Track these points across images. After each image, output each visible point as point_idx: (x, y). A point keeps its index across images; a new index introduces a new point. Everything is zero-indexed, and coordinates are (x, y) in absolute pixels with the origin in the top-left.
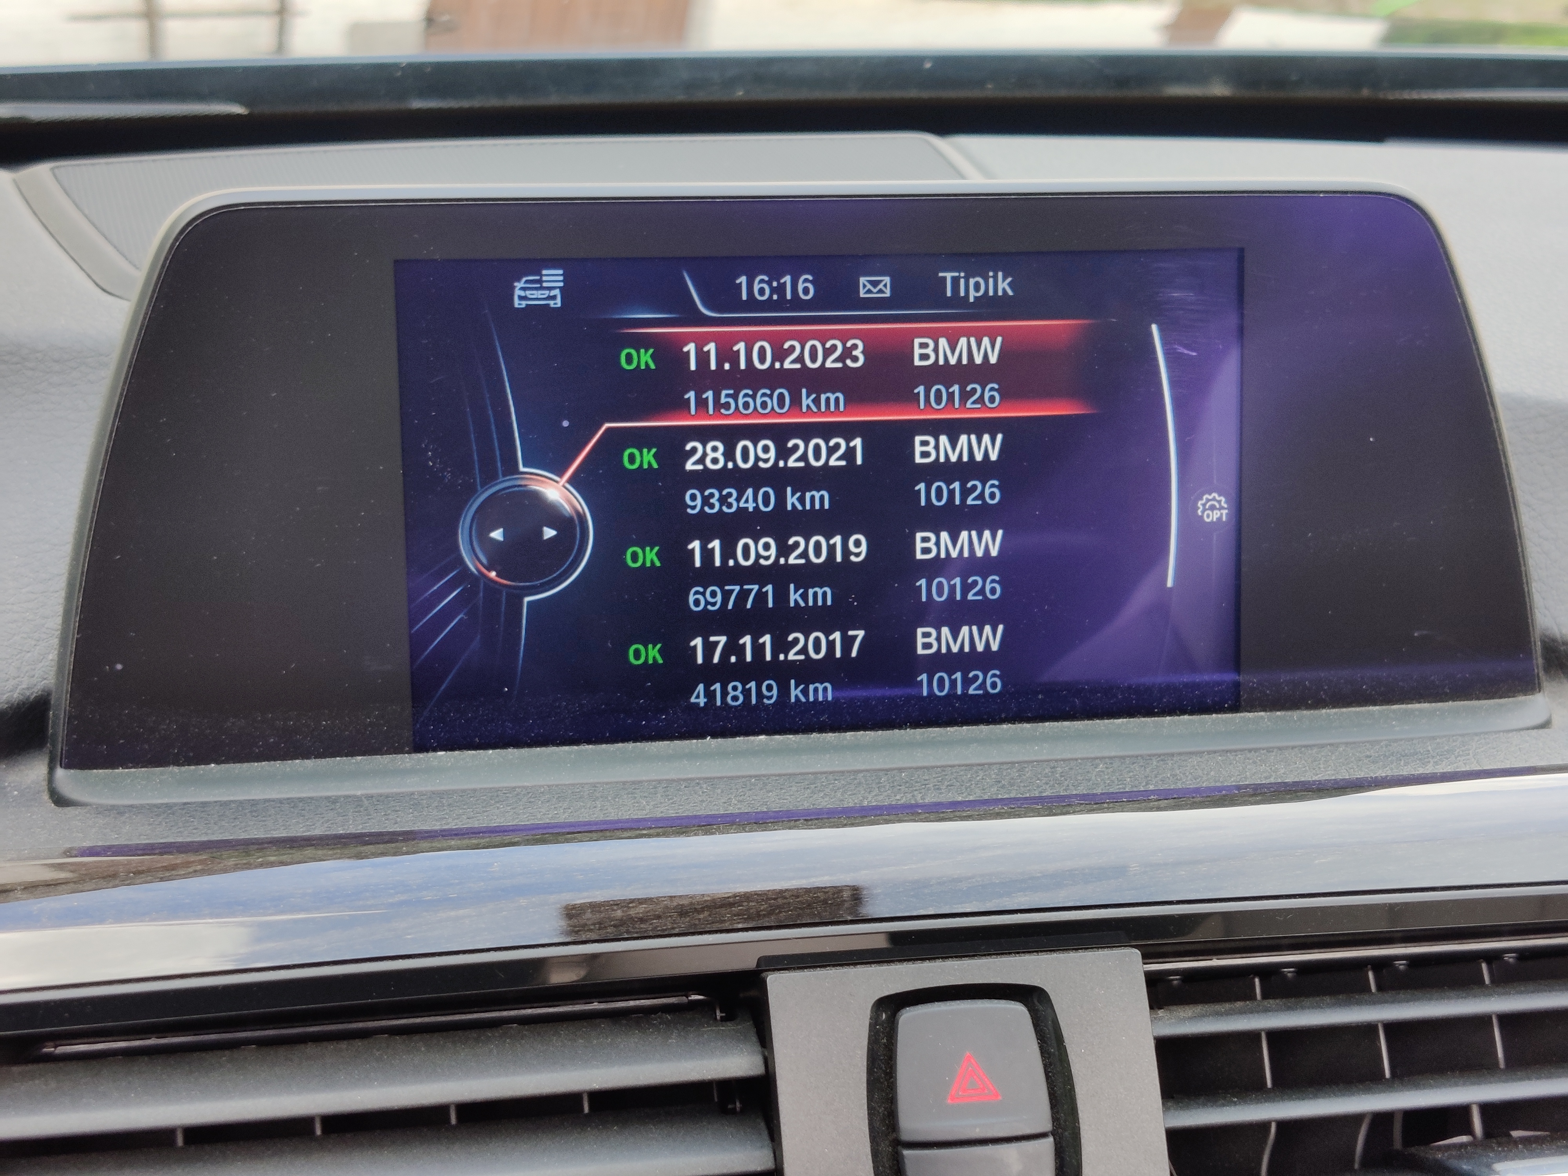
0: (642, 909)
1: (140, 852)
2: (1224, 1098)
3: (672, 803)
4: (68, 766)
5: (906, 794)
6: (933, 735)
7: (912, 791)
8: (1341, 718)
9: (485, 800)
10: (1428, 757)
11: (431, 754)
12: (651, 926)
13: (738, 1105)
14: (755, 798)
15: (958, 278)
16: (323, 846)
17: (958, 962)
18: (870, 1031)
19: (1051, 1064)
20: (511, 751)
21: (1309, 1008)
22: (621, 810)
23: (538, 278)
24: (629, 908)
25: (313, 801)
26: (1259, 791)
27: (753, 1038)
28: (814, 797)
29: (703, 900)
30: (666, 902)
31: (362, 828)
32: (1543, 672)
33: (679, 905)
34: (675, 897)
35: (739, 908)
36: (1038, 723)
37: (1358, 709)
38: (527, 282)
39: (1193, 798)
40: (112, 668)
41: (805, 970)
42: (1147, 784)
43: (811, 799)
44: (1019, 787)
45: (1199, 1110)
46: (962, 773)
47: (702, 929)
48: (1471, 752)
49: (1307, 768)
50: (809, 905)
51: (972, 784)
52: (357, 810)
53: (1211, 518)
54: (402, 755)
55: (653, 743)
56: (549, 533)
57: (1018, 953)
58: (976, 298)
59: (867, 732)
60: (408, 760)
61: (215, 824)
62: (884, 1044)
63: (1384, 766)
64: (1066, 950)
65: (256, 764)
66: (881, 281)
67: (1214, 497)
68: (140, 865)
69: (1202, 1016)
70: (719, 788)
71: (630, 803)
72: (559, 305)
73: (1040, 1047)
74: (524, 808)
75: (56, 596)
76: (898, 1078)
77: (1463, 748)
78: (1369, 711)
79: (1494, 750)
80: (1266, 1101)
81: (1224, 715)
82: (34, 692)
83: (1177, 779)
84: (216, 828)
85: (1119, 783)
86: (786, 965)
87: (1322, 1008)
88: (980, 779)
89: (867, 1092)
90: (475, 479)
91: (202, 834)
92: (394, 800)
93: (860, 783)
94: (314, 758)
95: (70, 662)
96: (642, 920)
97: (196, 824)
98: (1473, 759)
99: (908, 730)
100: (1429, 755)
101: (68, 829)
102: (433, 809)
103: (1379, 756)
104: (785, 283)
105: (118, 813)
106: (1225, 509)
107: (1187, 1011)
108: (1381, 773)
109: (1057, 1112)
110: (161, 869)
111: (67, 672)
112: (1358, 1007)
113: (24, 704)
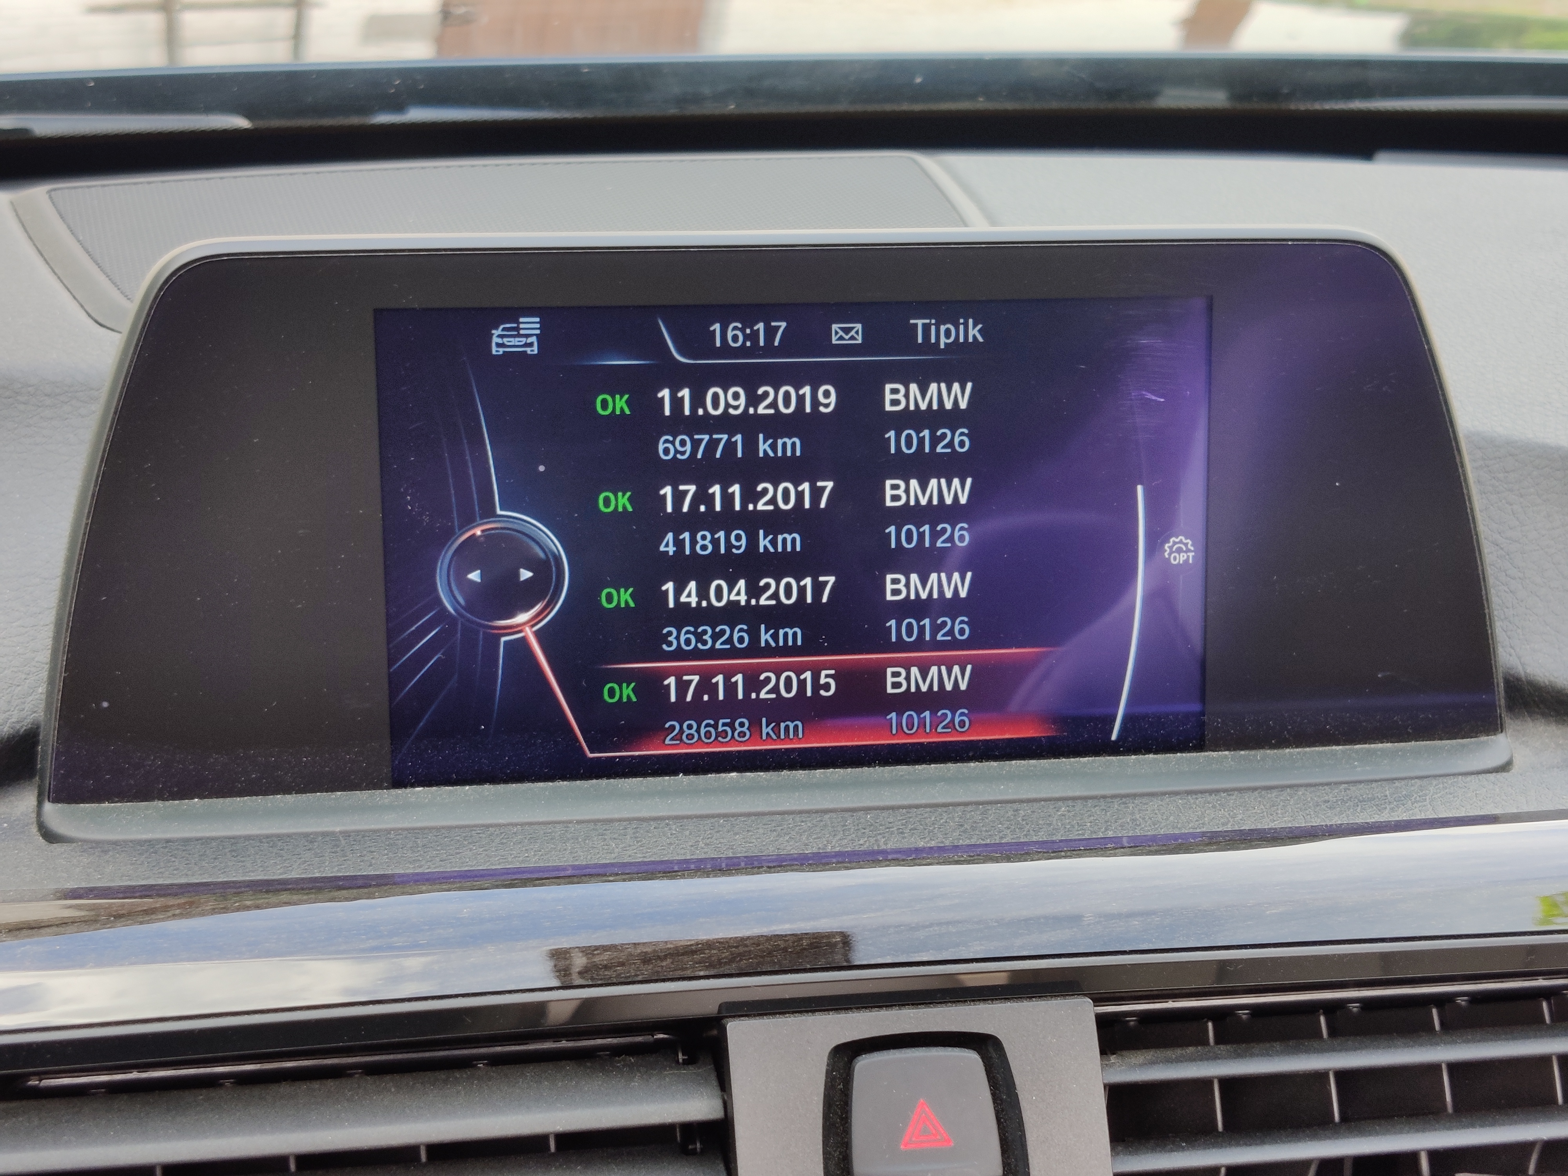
0: (606, 956)
1: (121, 895)
2: (1173, 1143)
3: (641, 846)
4: (56, 800)
5: (870, 838)
6: (901, 773)
7: (876, 835)
8: (1304, 758)
9: (458, 841)
10: (1385, 803)
11: (409, 790)
12: (615, 973)
13: (698, 1145)
14: (722, 841)
15: (930, 325)
16: (298, 890)
17: (914, 1010)
18: (826, 1077)
19: (1003, 1111)
20: (487, 786)
21: (1257, 1055)
22: (591, 853)
23: (515, 325)
24: (594, 955)
25: (292, 840)
26: (1214, 840)
27: (713, 1082)
28: (779, 841)
29: (667, 947)
30: (629, 950)
31: (338, 871)
32: (1505, 713)
33: (642, 952)
34: (639, 944)
35: (702, 956)
36: (1004, 761)
37: (1321, 749)
38: (504, 329)
39: (1150, 846)
40: (98, 704)
41: (765, 1017)
42: (1106, 830)
43: (776, 843)
44: (981, 832)
45: (1148, 1155)
46: (926, 815)
47: (665, 976)
48: (1427, 797)
49: (1265, 813)
50: (770, 953)
51: (935, 828)
52: (333, 850)
53: (1177, 561)
54: (380, 791)
55: (627, 780)
56: (525, 574)
57: (973, 1001)
58: (946, 344)
59: (836, 770)
60: (386, 796)
61: (195, 864)
62: (841, 1090)
63: (1341, 813)
64: (1021, 998)
65: (238, 799)
66: (853, 328)
67: (1181, 540)
68: (120, 908)
69: (1153, 1063)
70: (688, 829)
71: (600, 845)
72: (536, 352)
73: (992, 1094)
74: (496, 850)
75: (46, 629)
76: (853, 1124)
77: (1421, 793)
78: (1332, 750)
79: (1451, 796)
80: (1214, 1147)
81: (1188, 754)
82: (23, 725)
83: (1136, 825)
84: (196, 868)
85: (1079, 829)
86: (746, 1011)
87: (1271, 1056)
88: (943, 822)
89: (823, 1137)
90: (453, 522)
91: (182, 875)
92: (370, 840)
93: (825, 826)
94: (295, 793)
95: (58, 699)
96: (606, 967)
97: (177, 864)
98: (1429, 806)
99: (877, 767)
100: (1387, 800)
101: (53, 868)
102: (408, 850)
103: (1337, 801)
104: (758, 330)
105: (102, 851)
106: (1192, 551)
107: (1138, 1057)
108: (1336, 821)
109: (1008, 1157)
110: (142, 913)
111: (54, 709)
112: (1307, 1055)
113: (14, 737)
